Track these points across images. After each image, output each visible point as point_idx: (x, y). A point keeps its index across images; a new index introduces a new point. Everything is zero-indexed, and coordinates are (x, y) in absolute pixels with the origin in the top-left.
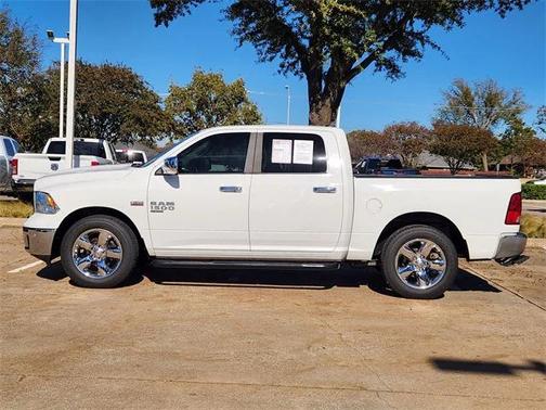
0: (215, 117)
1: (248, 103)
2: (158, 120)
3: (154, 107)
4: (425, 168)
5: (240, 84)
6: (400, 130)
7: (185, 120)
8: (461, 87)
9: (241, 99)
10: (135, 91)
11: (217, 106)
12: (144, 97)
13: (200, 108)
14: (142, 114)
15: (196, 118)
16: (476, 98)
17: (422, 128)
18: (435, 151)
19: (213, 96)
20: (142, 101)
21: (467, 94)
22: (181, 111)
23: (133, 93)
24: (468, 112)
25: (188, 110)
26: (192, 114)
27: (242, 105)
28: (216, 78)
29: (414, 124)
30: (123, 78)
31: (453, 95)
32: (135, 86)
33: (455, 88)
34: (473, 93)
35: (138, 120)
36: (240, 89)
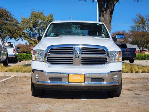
0: (41, 31)
2: (18, 31)
3: (16, 25)
5: (51, 16)
7: (28, 32)
8: (140, 17)
10: (7, 18)
11: (41, 26)
12: (12, 21)
13: (34, 27)
14: (11, 28)
15: (33, 31)
16: (146, 21)
17: (127, 33)
19: (40, 22)
20: (11, 23)
21: (142, 20)
22: (27, 28)
23: (6, 19)
24: (143, 27)
25: (29, 27)
26: (31, 29)
28: (41, 14)
30: (2, 13)
31: (137, 20)
32: (8, 16)
33: (138, 17)
34: (145, 19)
35: (9, 31)
36: (51, 18)
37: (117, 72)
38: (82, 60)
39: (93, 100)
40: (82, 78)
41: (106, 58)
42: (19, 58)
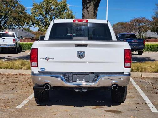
1: (68, 11)
2: (24, 18)
3: (22, 13)
4: (149, 38)
6: (138, 21)
7: (40, 18)
9: (65, 8)
11: (55, 12)
13: (47, 13)
17: (147, 20)
18: (153, 30)
19: (53, 7)
22: (38, 15)
25: (41, 14)
26: (43, 15)
27: (66, 11)
29: (144, 18)
32: (14, 3)
35: (15, 18)
36: (64, 4)
42: (23, 48)
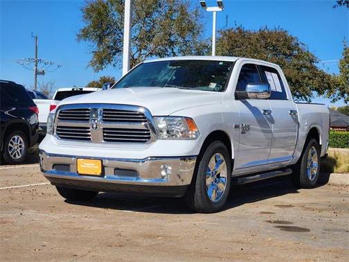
37: (179, 159)
38: (104, 132)
39: (164, 214)
40: (97, 167)
41: (149, 131)
